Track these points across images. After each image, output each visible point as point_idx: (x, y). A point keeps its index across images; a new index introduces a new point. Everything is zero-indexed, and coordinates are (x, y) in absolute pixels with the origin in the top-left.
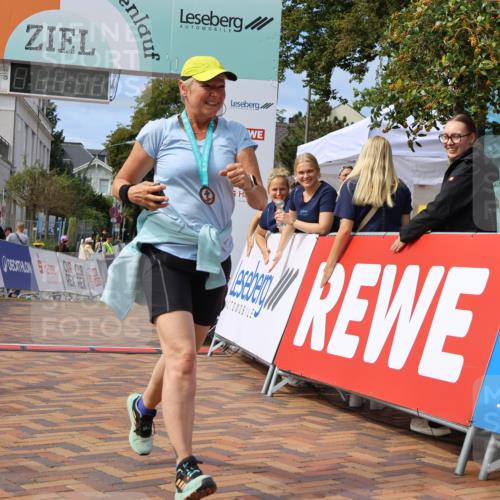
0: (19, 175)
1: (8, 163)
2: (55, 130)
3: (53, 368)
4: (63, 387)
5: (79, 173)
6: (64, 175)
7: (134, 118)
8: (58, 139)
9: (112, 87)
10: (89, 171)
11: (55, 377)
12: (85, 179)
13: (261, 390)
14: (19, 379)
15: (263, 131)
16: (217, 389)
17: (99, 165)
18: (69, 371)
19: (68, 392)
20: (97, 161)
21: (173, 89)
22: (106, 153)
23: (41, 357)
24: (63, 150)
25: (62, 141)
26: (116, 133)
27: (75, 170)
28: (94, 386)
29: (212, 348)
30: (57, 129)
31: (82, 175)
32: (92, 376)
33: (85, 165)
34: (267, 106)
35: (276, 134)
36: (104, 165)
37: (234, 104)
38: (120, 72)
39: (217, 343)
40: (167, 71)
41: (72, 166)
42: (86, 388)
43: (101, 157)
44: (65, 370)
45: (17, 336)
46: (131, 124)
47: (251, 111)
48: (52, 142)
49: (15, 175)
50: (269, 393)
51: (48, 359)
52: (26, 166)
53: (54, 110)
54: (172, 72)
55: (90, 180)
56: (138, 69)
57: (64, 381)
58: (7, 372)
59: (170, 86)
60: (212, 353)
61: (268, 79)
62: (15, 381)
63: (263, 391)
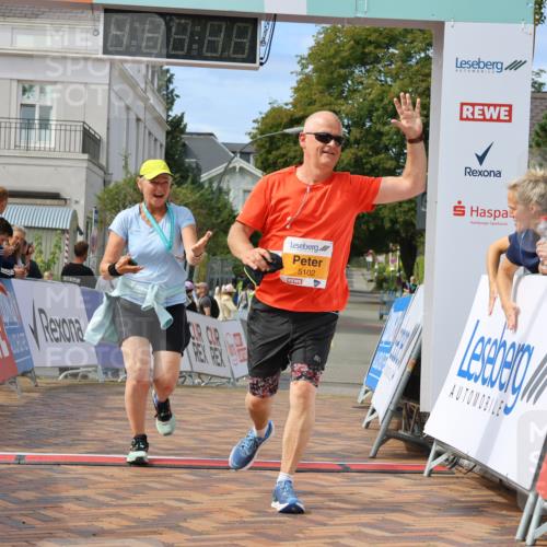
0: (117, 186)
1: (101, 167)
2: (172, 114)
3: (179, 494)
4: (194, 524)
5: (211, 181)
6: (188, 184)
7: (297, 90)
8: (176, 127)
9: (263, 42)
10: (227, 178)
11: (180, 508)
12: (220, 190)
13: (515, 534)
14: (125, 511)
15: (510, 106)
16: (441, 531)
17: (241, 169)
18: (203, 499)
19: (201, 533)
20: (239, 162)
21: (357, 43)
22: (252, 149)
23: (159, 476)
24: (184, 145)
25: (183, 131)
26: (267, 116)
27: (204, 177)
28: (243, 524)
29: (431, 464)
30: (175, 112)
31: (215, 185)
32: (240, 507)
33: (220, 169)
34: (516, 65)
35: (532, 110)
36: (250, 167)
37: (461, 65)
38: (275, 18)
39: (438, 454)
40: (350, 15)
41: (198, 170)
42: (230, 526)
43: (245, 155)
44: (195, 497)
45: (121, 442)
46: (291, 100)
47: (489, 75)
48: (168, 133)
49: (112, 185)
50: (529, 540)
51: (168, 480)
52: (128, 172)
53: (170, 81)
54: (359, 15)
55: (228, 193)
56: (303, 12)
57: (195, 516)
58: (107, 499)
59: (353, 38)
60: (431, 472)
61: (518, 22)
62: (118, 515)
63: (519, 535)
